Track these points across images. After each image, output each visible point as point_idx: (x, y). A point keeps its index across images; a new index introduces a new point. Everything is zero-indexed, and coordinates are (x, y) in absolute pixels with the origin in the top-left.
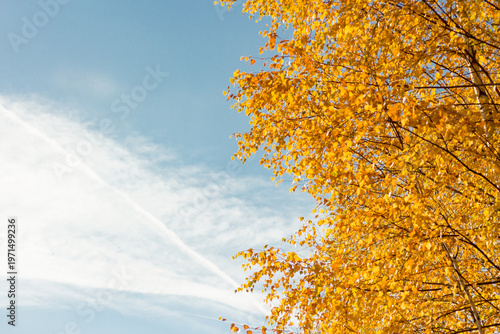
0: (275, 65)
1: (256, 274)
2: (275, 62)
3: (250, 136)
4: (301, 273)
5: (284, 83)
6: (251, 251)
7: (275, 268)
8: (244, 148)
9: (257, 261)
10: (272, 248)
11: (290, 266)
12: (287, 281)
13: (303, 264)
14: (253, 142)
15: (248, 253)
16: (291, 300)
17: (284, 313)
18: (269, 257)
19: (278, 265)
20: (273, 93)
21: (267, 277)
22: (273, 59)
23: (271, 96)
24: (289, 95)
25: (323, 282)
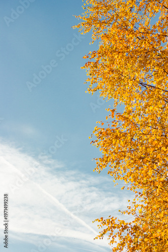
0: (114, 125)
1: (104, 230)
2: (114, 124)
3: (102, 160)
4: (128, 230)
5: (119, 135)
6: (102, 218)
7: (114, 227)
8: (99, 165)
9: (105, 224)
10: (113, 217)
11: (122, 226)
12: (121, 234)
13: (128, 226)
14: (104, 163)
15: (100, 219)
16: (123, 244)
17: (119, 250)
18: (111, 221)
19: (116, 226)
20: (113, 140)
21: (110, 232)
22: (113, 122)
23: (112, 142)
24: (121, 141)
25: (139, 235)
